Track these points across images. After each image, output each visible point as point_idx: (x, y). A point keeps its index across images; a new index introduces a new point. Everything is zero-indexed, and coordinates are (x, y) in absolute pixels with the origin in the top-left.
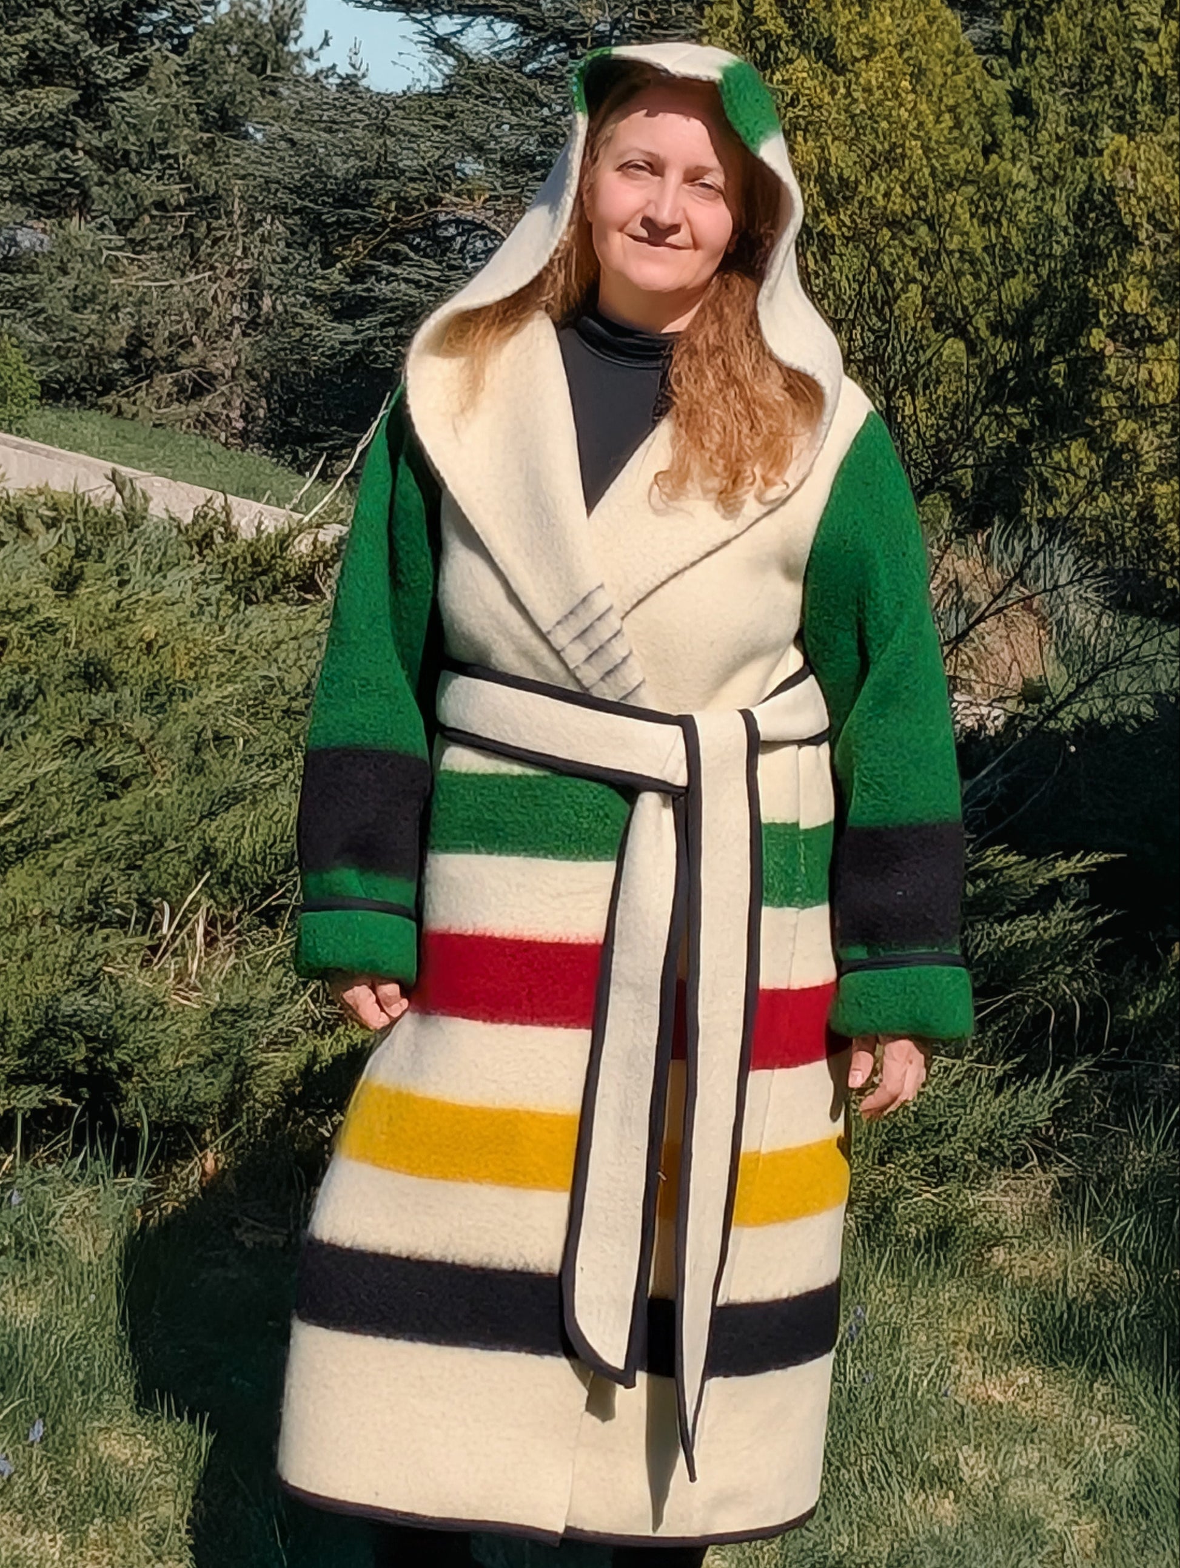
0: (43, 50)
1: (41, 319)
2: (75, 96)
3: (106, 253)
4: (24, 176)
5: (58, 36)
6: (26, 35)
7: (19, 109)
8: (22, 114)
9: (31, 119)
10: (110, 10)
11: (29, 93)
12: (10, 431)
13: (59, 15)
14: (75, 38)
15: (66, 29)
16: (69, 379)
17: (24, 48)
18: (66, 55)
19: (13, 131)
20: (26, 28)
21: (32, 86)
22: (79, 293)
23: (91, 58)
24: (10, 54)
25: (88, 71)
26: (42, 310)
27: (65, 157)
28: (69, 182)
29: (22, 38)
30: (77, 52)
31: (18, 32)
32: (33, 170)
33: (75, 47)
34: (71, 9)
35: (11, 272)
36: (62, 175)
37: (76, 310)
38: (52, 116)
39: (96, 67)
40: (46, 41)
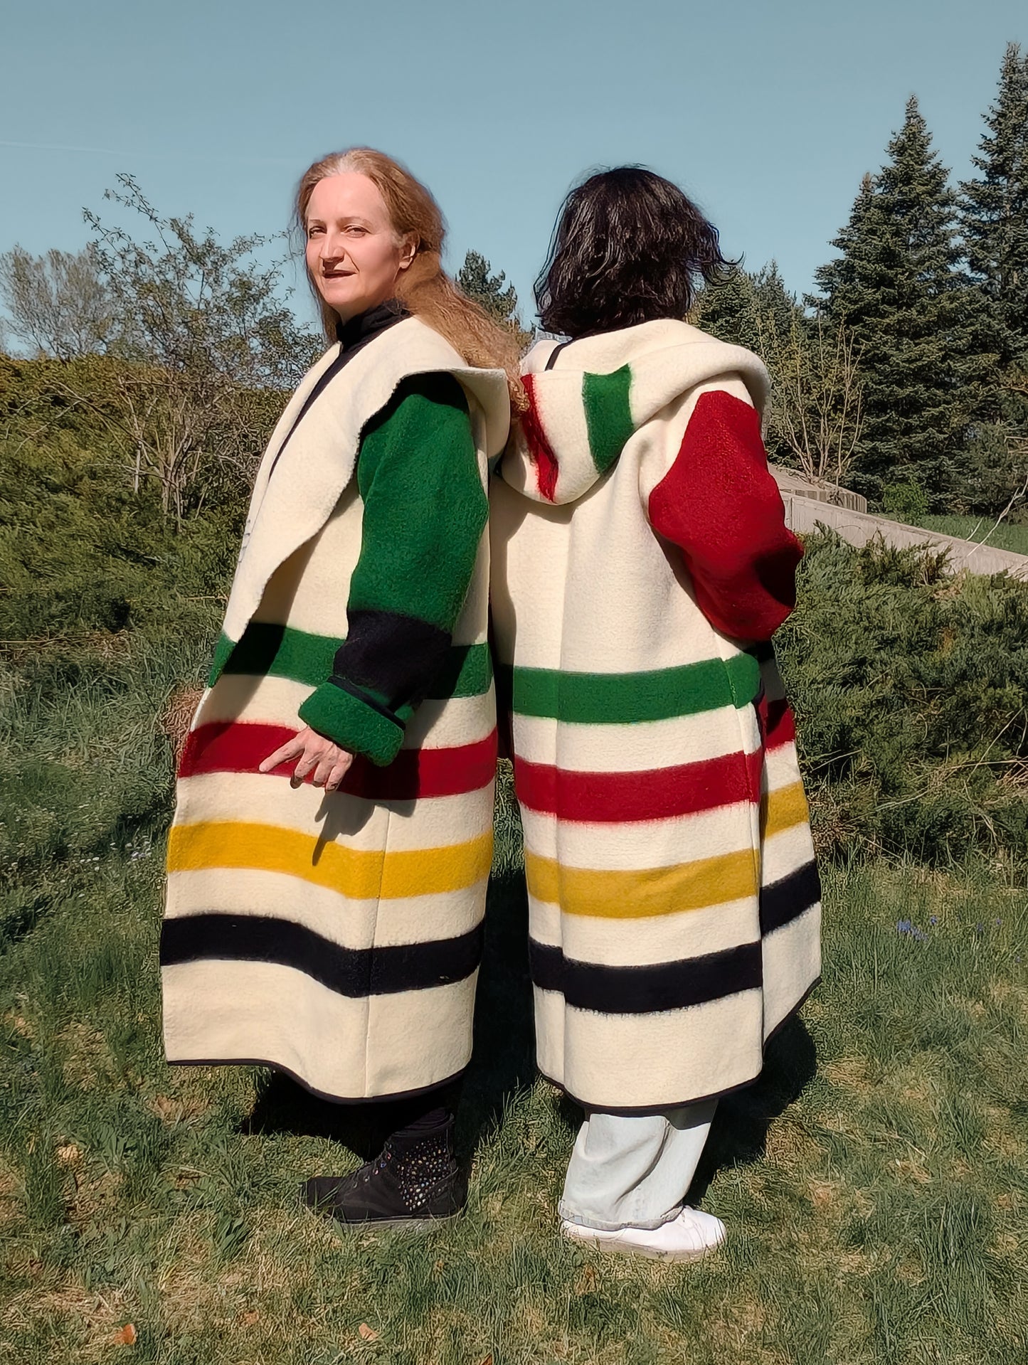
0: (981, 335)
1: (976, 473)
2: (998, 357)
3: (1006, 437)
4: (969, 400)
5: (989, 327)
6: (973, 328)
7: (967, 366)
8: (969, 368)
9: (974, 370)
10: (1018, 311)
11: (972, 357)
12: (912, 525)
13: (990, 316)
14: (997, 327)
15: (993, 323)
16: (991, 504)
17: (971, 334)
18: (994, 336)
19: (963, 377)
20: (972, 324)
21: (976, 353)
22: (992, 458)
23: (1006, 337)
24: (962, 338)
25: (1005, 344)
26: (977, 469)
27: (991, 389)
28: (994, 402)
29: (969, 329)
30: (999, 334)
31: (967, 327)
32: (975, 397)
33: (998, 331)
34: (996, 312)
35: (962, 450)
36: (989, 399)
37: (990, 467)
38: (984, 368)
39: (1010, 342)
40: (982, 330)
